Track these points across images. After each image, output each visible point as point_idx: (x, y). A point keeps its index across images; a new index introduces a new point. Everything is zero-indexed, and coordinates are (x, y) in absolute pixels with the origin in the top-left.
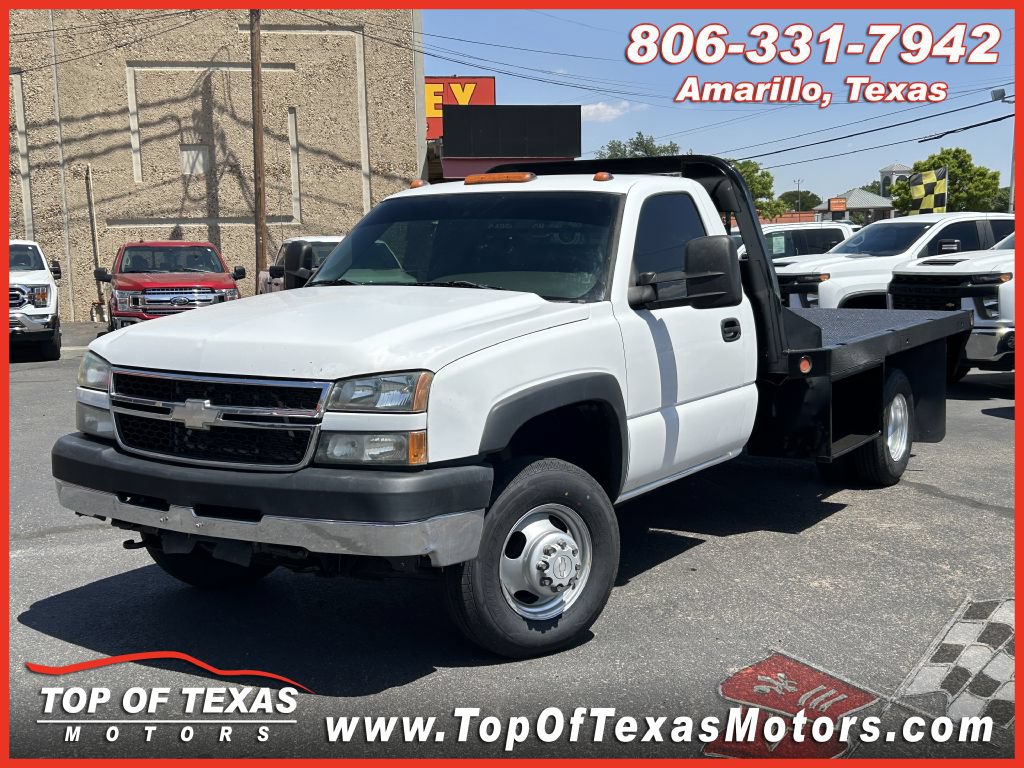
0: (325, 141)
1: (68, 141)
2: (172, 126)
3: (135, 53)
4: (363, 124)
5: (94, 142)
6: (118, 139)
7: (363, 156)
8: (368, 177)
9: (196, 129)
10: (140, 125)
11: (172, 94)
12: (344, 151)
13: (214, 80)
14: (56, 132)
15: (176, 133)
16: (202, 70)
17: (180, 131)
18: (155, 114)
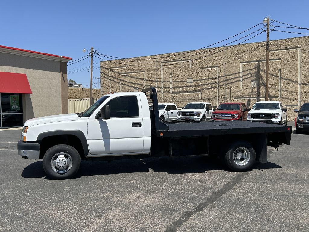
0: (288, 77)
1: (227, 80)
2: (250, 75)
3: (243, 60)
4: (299, 72)
5: (232, 80)
6: (237, 79)
7: (299, 80)
8: (300, 85)
9: (255, 76)
10: (243, 76)
11: (250, 68)
12: (294, 79)
13: (260, 64)
14: (225, 79)
15: (250, 77)
16: (257, 62)
17: (251, 77)
18: (246, 73)
